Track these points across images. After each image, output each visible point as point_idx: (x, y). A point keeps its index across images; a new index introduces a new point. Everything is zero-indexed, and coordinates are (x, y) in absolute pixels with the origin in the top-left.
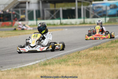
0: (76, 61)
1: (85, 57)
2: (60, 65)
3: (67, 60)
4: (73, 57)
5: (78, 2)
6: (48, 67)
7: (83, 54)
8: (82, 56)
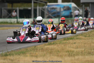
0: (33, 53)
1: (41, 51)
2: (19, 56)
3: (25, 52)
4: (31, 50)
5: (34, 2)
6: (9, 57)
7: (39, 48)
8: (38, 50)
